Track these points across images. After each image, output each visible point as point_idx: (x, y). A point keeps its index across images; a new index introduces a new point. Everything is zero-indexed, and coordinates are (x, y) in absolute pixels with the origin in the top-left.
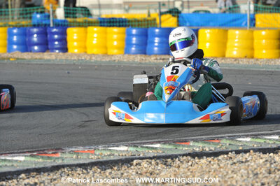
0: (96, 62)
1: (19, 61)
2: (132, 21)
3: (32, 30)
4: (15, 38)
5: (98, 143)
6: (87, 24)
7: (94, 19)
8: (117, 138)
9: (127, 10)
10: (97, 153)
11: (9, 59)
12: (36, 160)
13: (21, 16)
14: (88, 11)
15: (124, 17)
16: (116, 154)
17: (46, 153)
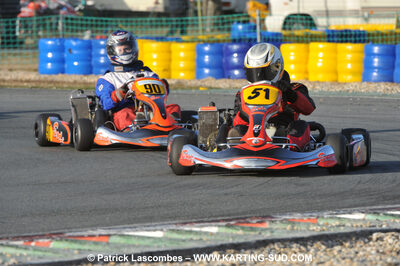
0: (321, 92)
1: (212, 91)
2: (373, 35)
3: (230, 47)
4: (207, 59)
5: (322, 209)
6: (309, 39)
7: (319, 31)
8: (350, 201)
9: (366, 19)
10: (321, 223)
11: (197, 88)
12: (234, 232)
13: (216, 27)
14: (311, 19)
15: (361, 29)
16: (348, 224)
17: (248, 223)
